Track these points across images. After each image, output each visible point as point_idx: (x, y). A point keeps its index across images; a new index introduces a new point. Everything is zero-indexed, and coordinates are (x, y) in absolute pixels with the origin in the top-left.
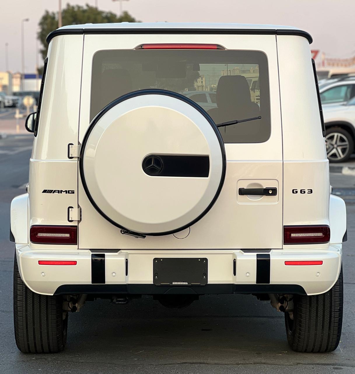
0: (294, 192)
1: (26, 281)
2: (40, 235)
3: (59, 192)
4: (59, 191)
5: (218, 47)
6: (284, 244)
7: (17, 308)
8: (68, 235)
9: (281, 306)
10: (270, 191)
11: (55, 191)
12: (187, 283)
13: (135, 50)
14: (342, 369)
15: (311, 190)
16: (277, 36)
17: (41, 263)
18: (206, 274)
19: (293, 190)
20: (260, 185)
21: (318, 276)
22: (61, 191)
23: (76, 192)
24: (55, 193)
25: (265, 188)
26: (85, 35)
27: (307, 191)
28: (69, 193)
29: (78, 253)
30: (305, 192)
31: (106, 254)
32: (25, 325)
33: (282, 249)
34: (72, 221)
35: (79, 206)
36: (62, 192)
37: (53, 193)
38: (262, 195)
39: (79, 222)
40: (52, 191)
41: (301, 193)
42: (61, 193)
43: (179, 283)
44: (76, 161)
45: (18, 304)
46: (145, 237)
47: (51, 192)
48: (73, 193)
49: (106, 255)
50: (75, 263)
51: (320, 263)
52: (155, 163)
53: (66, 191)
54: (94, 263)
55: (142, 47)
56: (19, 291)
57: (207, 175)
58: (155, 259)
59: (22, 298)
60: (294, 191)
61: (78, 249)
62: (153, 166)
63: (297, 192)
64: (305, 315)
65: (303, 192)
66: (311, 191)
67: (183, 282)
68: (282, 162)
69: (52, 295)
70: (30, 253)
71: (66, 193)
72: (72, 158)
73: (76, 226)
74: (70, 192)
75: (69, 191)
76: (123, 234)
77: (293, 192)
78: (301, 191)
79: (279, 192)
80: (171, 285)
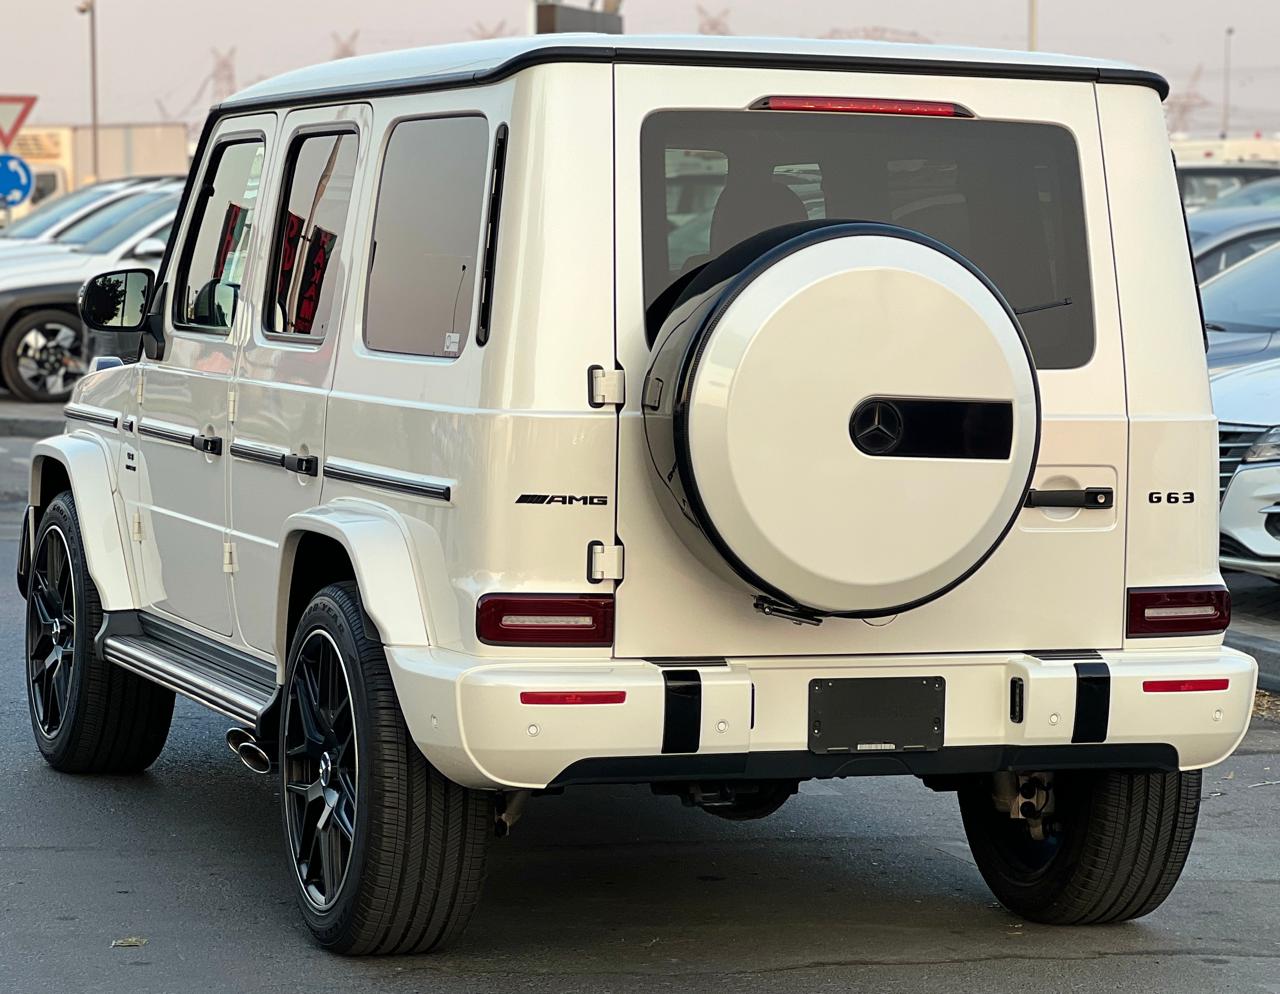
0: (1153, 498)
1: (473, 751)
2: (509, 621)
3: (564, 502)
4: (564, 498)
5: (959, 111)
6: (1127, 638)
7: (382, 828)
8: (587, 621)
9: (1024, 804)
10: (1101, 498)
11: (553, 497)
12: (893, 747)
13: (747, 110)
14: (1226, 962)
15: (1192, 494)
16: (1097, 85)
17: (528, 698)
18: (940, 722)
19: (1151, 495)
20: (1072, 481)
21: (1216, 720)
22: (572, 499)
23: (611, 501)
24: (552, 503)
25: (1084, 489)
26: (616, 66)
27: (1181, 498)
28: (592, 503)
29: (612, 670)
30: (1177, 500)
31: (700, 670)
32: (397, 875)
33: (1122, 649)
34: (598, 581)
35: (618, 542)
36: (574, 501)
37: (549, 502)
38: (1075, 509)
39: (618, 582)
40: (547, 497)
41: (1169, 501)
42: (571, 502)
43: (873, 747)
44: (612, 413)
45: (386, 816)
46: (821, 621)
47: (540, 499)
48: (605, 503)
49: (704, 673)
50: (618, 697)
51: (1222, 684)
52: (881, 421)
53: (585, 500)
54: (671, 695)
55: (765, 103)
56: (388, 780)
57: (1005, 455)
58: (814, 683)
59: (396, 801)
60: (1154, 496)
61: (613, 657)
62: (878, 429)
63: (1159, 499)
64: (1113, 825)
65: (1173, 500)
66: (1191, 497)
67: (885, 743)
68: (1126, 419)
69: (543, 786)
70: (486, 673)
71: (585, 503)
72: (600, 405)
73: (612, 596)
74: (595, 501)
75: (592, 498)
76: (766, 613)
77: (1151, 501)
78: (1169, 496)
79: (1119, 499)
80: (853, 751)
